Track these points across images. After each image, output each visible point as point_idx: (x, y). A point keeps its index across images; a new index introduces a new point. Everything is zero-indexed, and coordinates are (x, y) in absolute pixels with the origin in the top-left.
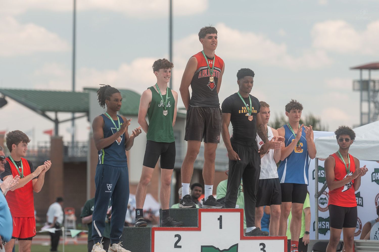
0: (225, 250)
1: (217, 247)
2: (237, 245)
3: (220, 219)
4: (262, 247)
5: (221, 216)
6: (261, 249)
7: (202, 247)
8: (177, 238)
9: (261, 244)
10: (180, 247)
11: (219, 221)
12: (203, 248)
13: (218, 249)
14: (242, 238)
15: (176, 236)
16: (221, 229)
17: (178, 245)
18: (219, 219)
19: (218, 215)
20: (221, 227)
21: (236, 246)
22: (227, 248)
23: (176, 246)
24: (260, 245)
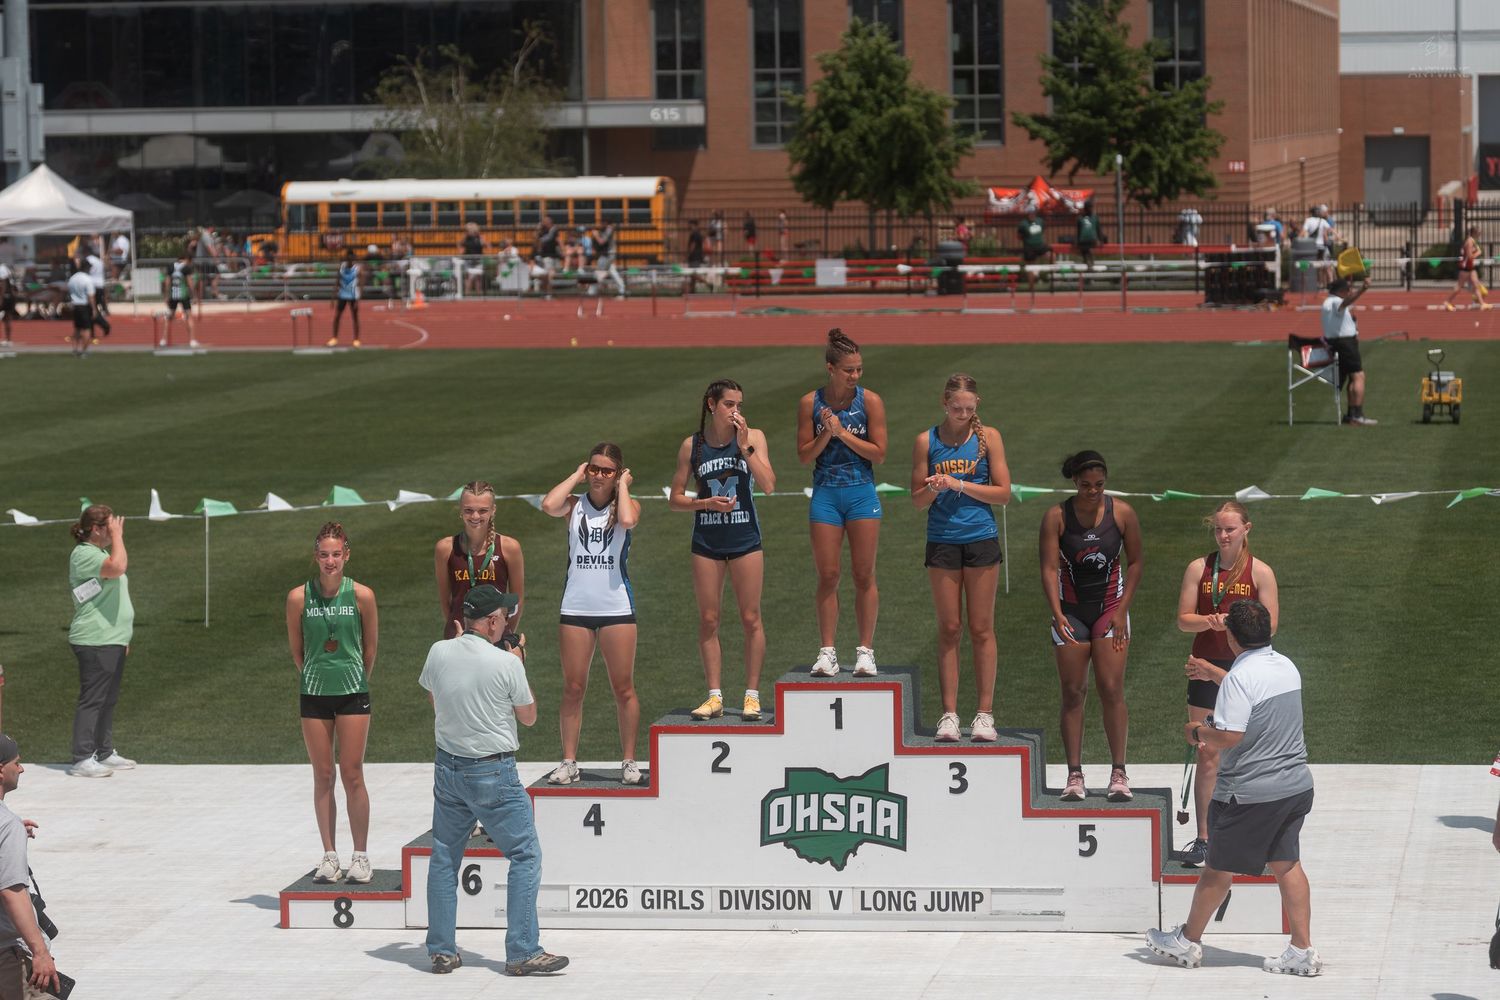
0: (852, 778)
1: (828, 772)
2: (886, 766)
3: (837, 706)
4: (956, 771)
5: (839, 701)
6: (955, 777)
7: (788, 770)
8: (719, 751)
9: (952, 766)
10: (728, 770)
11: (834, 711)
12: (791, 773)
13: (832, 775)
14: (900, 750)
15: (715, 745)
16: (839, 731)
17: (722, 765)
18: (832, 706)
19: (831, 697)
20: (839, 725)
21: (884, 770)
22: (859, 773)
23: (716, 768)
24: (951, 768)
